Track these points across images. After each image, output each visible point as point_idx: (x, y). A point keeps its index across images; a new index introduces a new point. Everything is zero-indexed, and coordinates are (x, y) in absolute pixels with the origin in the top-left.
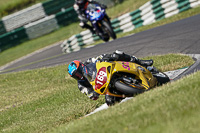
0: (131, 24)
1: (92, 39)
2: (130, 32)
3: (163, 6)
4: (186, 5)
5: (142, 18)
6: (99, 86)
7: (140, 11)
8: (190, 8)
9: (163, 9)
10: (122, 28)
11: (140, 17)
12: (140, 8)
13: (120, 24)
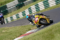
0: (22, 15)
1: (10, 20)
2: (22, 18)
3: (32, 10)
4: (38, 10)
5: (26, 14)
6: (36, 22)
7: (25, 12)
8: (40, 11)
9: (32, 11)
10: (19, 16)
11: (25, 13)
12: (25, 11)
13: (19, 15)
